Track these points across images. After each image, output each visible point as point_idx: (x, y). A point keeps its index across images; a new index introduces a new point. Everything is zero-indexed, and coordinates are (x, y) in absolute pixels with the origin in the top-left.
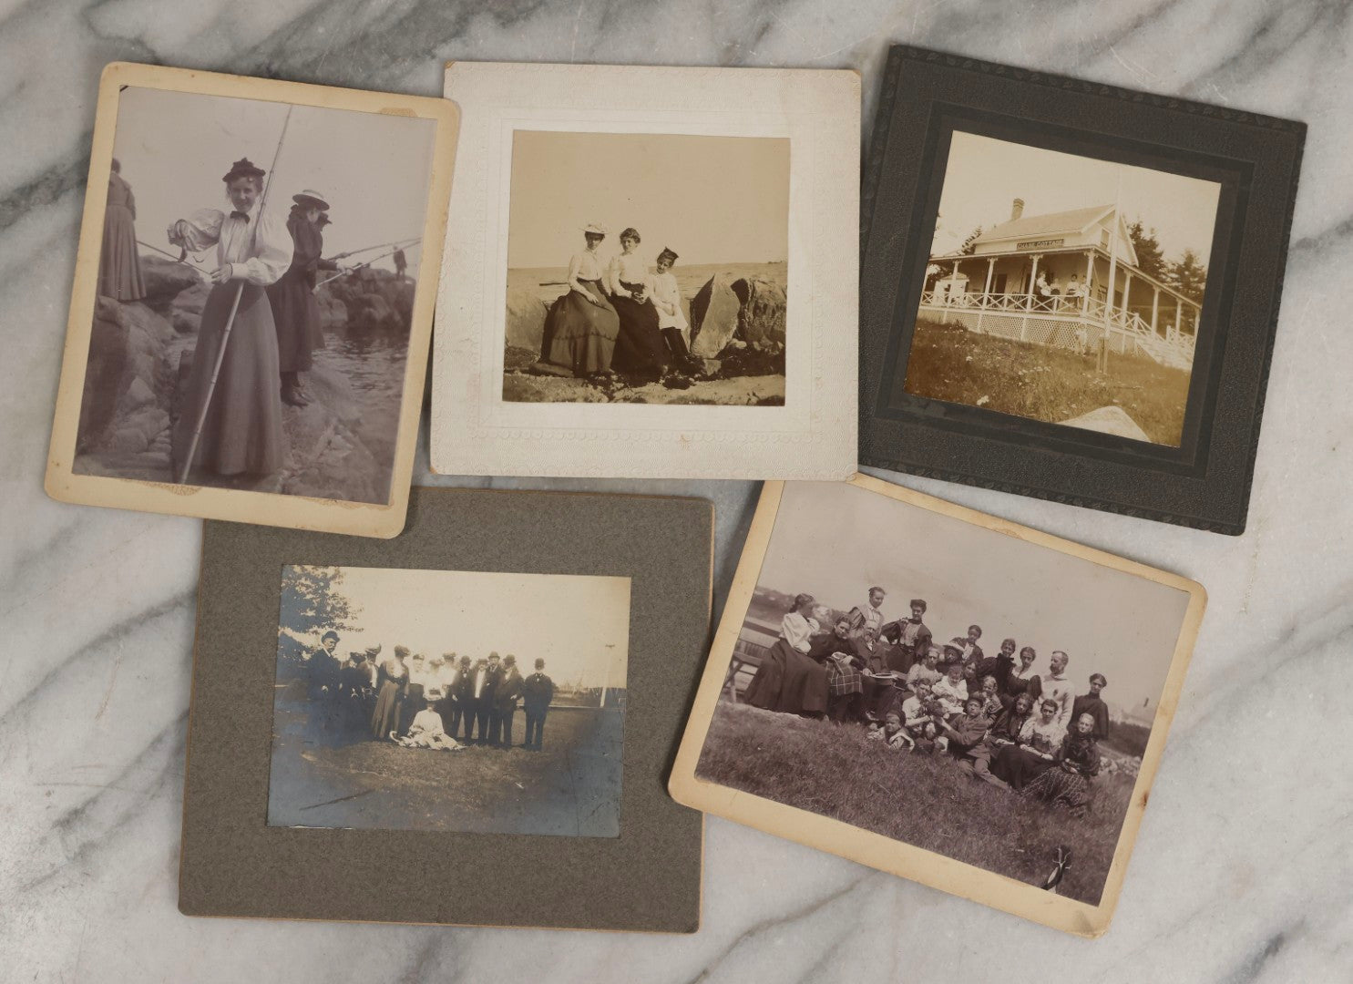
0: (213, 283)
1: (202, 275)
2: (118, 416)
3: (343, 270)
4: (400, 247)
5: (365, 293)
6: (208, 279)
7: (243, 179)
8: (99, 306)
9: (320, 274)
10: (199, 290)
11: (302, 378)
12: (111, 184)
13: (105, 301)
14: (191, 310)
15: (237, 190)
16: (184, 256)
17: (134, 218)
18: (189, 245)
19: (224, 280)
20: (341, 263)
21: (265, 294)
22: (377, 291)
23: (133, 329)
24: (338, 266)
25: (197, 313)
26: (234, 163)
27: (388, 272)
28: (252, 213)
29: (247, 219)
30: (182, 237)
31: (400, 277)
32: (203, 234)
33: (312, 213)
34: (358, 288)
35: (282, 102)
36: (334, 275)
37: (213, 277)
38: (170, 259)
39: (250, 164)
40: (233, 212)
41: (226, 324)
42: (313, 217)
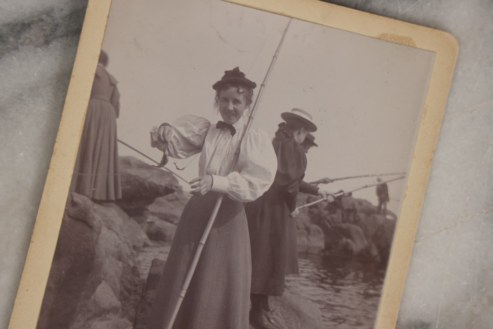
0: (193, 193)
1: (181, 183)
2: (79, 321)
3: (325, 195)
4: (384, 179)
5: (344, 222)
6: (187, 189)
7: (233, 89)
8: (71, 203)
9: (302, 197)
10: (177, 199)
11: (272, 303)
12: (97, 77)
13: (78, 198)
14: (167, 218)
15: (226, 100)
16: (164, 161)
17: (117, 115)
18: (171, 151)
19: (204, 191)
20: (322, 188)
21: (243, 211)
22: (356, 222)
23: (104, 230)
24: (320, 191)
25: (172, 222)
26: (227, 72)
27: (370, 204)
28: (239, 125)
29: (233, 132)
30: (165, 142)
31: (381, 210)
32: (187, 141)
33: (299, 133)
34: (337, 216)
35: (281, 14)
36: (315, 201)
37: (192, 187)
38: (151, 163)
39: (242, 75)
40: (220, 122)
41: (201, 237)
42: (300, 137)
